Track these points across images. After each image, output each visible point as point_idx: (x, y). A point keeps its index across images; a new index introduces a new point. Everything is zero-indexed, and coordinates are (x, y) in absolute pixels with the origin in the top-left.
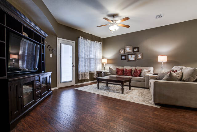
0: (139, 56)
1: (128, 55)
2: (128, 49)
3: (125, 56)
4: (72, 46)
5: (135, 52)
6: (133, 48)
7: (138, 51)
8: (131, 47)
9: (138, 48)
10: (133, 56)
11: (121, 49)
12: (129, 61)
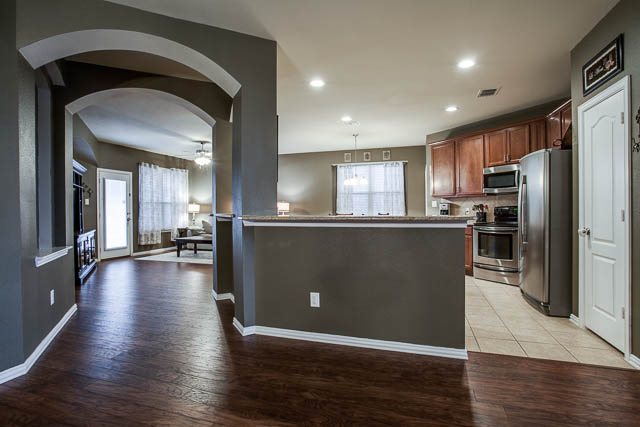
4: (125, 182)
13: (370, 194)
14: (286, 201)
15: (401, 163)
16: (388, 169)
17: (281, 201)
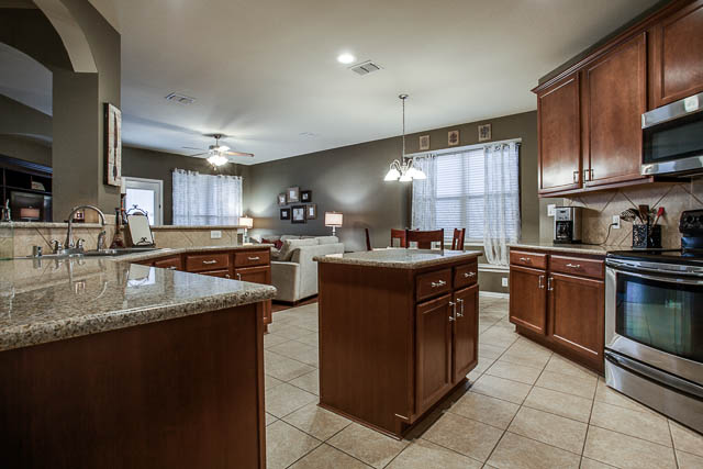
0: (311, 212)
1: (293, 207)
2: (293, 195)
3: (288, 210)
4: (152, 192)
5: (305, 201)
6: (301, 193)
7: (309, 200)
8: (297, 189)
9: (309, 192)
10: (301, 211)
11: (281, 194)
12: (294, 222)
13: (464, 199)
14: (338, 212)
15: (512, 143)
16: (490, 155)
17: (331, 212)
